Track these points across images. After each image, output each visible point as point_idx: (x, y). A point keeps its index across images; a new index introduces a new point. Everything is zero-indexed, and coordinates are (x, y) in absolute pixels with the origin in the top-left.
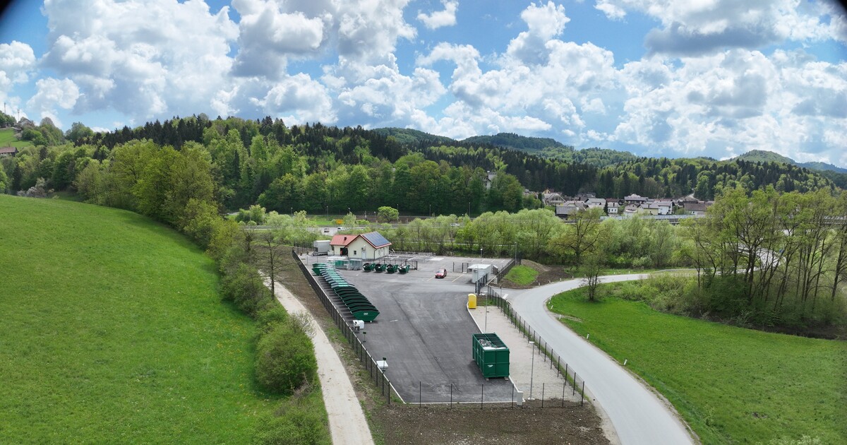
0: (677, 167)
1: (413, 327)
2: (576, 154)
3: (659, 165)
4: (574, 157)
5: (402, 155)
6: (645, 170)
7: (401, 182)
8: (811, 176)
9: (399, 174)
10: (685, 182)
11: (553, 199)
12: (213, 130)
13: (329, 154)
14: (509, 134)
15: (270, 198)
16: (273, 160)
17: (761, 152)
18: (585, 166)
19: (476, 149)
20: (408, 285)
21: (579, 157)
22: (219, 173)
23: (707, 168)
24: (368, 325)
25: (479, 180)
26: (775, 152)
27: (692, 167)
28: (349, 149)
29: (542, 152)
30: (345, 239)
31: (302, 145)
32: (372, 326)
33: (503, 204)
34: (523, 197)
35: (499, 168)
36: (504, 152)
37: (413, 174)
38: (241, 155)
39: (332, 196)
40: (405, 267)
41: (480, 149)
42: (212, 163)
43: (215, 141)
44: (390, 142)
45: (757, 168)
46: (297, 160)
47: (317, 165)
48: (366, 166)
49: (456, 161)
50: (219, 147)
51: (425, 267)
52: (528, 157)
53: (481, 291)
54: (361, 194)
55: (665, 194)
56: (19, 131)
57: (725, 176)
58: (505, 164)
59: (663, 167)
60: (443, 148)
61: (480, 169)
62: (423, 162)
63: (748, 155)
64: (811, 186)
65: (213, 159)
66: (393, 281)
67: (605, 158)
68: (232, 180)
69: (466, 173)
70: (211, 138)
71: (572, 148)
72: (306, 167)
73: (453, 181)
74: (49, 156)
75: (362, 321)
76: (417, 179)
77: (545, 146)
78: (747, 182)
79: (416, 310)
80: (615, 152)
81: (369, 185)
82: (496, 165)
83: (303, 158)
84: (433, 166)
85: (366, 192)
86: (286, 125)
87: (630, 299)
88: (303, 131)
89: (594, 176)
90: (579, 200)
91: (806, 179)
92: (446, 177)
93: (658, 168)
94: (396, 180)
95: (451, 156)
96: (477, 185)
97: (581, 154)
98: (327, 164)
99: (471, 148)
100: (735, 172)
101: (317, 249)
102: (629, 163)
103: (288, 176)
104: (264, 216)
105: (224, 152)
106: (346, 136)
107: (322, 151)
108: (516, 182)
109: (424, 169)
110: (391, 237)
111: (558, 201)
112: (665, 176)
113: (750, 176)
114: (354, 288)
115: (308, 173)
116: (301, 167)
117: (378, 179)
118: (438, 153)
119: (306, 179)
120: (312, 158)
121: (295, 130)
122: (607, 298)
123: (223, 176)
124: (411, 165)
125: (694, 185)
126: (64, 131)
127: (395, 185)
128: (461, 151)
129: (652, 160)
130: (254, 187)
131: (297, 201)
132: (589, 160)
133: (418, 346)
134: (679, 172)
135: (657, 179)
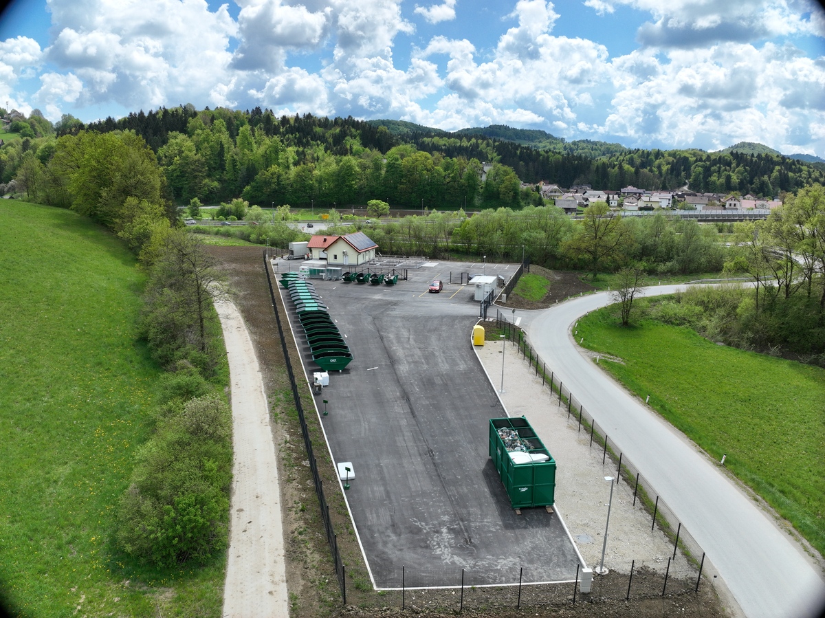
0: (671, 159)
1: (398, 381)
2: (567, 146)
3: (652, 157)
4: (565, 148)
5: (394, 146)
6: (638, 161)
7: (393, 174)
8: (804, 168)
9: (390, 166)
10: (678, 174)
11: (551, 192)
12: (198, 121)
13: (318, 145)
14: (500, 126)
15: (256, 190)
16: (259, 151)
17: (750, 144)
18: (579, 158)
19: (469, 140)
20: (395, 304)
21: (571, 149)
22: (203, 164)
23: (701, 160)
24: (336, 377)
25: (474, 172)
26: (763, 144)
27: (686, 159)
28: (339, 139)
29: (533, 144)
30: (325, 240)
31: (290, 136)
32: (341, 378)
33: (498, 198)
34: (520, 190)
35: (492, 159)
36: (497, 144)
37: (404, 166)
38: (226, 146)
39: (320, 189)
40: (392, 278)
41: (473, 140)
42: (196, 155)
43: (200, 131)
44: (382, 133)
45: (751, 160)
46: (284, 150)
47: (305, 156)
48: (356, 157)
49: (451, 152)
50: (204, 138)
51: (417, 275)
52: (522, 148)
53: (488, 314)
54: (351, 186)
55: (661, 186)
56: (8, 123)
57: (720, 168)
58: (498, 155)
59: (656, 158)
60: (436, 139)
61: (476, 160)
62: (415, 153)
63: (737, 146)
64: (805, 178)
65: (197, 150)
66: (377, 297)
67: (596, 150)
68: (217, 171)
69: (460, 164)
70: (195, 128)
71: (563, 140)
72: (294, 158)
73: (447, 173)
74: (32, 148)
75: (325, 374)
76: (409, 171)
77: (536, 138)
78: (742, 174)
79: (403, 349)
80: (605, 143)
81: (359, 177)
82: (490, 157)
83: (290, 149)
84: (426, 158)
85: (355, 184)
86: (276, 116)
87: (672, 323)
88: (292, 122)
89: (589, 167)
90: (577, 192)
91: (800, 171)
92: (439, 168)
93: (651, 160)
94: (387, 171)
95: (443, 147)
96: (472, 177)
97: (572, 146)
98: (315, 155)
99: (464, 139)
100: (729, 164)
101: (292, 252)
102: (621, 155)
103: (274, 168)
104: (246, 210)
105: (208, 143)
106: (336, 126)
107: (311, 142)
108: (513, 174)
109: (417, 161)
110: (379, 237)
111: (557, 194)
112: (659, 167)
113: (745, 168)
114: (325, 313)
115: (296, 164)
116: (288, 158)
117: (368, 171)
118: (430, 145)
119: (294, 170)
120: (301, 149)
121: (285, 120)
122: (643, 322)
123: (207, 168)
124: (402, 156)
125: (688, 177)
126: (54, 123)
127: (386, 177)
128: (454, 143)
129: (645, 152)
130: (239, 179)
131: (284, 193)
132: (580, 151)
133: (404, 422)
134: (672, 164)
135: (651, 171)
